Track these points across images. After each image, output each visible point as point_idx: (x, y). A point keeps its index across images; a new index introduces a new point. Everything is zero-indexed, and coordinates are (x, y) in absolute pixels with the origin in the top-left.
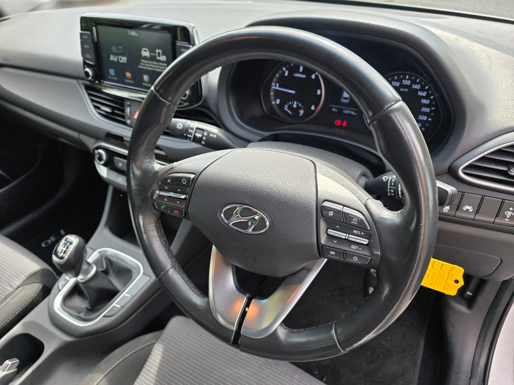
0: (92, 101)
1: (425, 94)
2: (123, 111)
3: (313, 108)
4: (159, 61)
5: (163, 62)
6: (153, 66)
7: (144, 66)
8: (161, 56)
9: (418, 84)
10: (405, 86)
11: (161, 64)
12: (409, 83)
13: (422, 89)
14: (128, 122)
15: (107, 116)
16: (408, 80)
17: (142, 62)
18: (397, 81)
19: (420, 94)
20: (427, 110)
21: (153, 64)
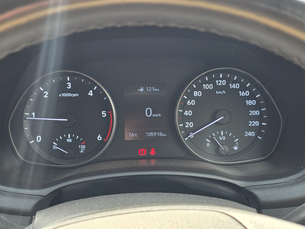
1: (247, 93)
3: (99, 138)
9: (235, 82)
10: (221, 88)
12: (224, 82)
13: (243, 88)
16: (222, 79)
18: (208, 82)
19: (242, 94)
20: (257, 113)
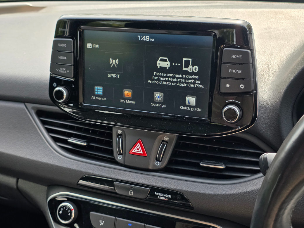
0: (49, 131)
2: (110, 144)
4: (187, 73)
5: (192, 73)
6: (175, 80)
7: (157, 80)
8: (190, 66)
11: (189, 77)
14: (120, 158)
15: (76, 151)
17: (156, 76)
21: (174, 77)
